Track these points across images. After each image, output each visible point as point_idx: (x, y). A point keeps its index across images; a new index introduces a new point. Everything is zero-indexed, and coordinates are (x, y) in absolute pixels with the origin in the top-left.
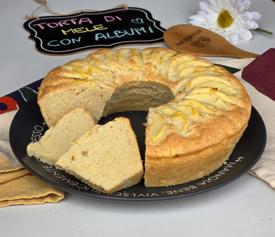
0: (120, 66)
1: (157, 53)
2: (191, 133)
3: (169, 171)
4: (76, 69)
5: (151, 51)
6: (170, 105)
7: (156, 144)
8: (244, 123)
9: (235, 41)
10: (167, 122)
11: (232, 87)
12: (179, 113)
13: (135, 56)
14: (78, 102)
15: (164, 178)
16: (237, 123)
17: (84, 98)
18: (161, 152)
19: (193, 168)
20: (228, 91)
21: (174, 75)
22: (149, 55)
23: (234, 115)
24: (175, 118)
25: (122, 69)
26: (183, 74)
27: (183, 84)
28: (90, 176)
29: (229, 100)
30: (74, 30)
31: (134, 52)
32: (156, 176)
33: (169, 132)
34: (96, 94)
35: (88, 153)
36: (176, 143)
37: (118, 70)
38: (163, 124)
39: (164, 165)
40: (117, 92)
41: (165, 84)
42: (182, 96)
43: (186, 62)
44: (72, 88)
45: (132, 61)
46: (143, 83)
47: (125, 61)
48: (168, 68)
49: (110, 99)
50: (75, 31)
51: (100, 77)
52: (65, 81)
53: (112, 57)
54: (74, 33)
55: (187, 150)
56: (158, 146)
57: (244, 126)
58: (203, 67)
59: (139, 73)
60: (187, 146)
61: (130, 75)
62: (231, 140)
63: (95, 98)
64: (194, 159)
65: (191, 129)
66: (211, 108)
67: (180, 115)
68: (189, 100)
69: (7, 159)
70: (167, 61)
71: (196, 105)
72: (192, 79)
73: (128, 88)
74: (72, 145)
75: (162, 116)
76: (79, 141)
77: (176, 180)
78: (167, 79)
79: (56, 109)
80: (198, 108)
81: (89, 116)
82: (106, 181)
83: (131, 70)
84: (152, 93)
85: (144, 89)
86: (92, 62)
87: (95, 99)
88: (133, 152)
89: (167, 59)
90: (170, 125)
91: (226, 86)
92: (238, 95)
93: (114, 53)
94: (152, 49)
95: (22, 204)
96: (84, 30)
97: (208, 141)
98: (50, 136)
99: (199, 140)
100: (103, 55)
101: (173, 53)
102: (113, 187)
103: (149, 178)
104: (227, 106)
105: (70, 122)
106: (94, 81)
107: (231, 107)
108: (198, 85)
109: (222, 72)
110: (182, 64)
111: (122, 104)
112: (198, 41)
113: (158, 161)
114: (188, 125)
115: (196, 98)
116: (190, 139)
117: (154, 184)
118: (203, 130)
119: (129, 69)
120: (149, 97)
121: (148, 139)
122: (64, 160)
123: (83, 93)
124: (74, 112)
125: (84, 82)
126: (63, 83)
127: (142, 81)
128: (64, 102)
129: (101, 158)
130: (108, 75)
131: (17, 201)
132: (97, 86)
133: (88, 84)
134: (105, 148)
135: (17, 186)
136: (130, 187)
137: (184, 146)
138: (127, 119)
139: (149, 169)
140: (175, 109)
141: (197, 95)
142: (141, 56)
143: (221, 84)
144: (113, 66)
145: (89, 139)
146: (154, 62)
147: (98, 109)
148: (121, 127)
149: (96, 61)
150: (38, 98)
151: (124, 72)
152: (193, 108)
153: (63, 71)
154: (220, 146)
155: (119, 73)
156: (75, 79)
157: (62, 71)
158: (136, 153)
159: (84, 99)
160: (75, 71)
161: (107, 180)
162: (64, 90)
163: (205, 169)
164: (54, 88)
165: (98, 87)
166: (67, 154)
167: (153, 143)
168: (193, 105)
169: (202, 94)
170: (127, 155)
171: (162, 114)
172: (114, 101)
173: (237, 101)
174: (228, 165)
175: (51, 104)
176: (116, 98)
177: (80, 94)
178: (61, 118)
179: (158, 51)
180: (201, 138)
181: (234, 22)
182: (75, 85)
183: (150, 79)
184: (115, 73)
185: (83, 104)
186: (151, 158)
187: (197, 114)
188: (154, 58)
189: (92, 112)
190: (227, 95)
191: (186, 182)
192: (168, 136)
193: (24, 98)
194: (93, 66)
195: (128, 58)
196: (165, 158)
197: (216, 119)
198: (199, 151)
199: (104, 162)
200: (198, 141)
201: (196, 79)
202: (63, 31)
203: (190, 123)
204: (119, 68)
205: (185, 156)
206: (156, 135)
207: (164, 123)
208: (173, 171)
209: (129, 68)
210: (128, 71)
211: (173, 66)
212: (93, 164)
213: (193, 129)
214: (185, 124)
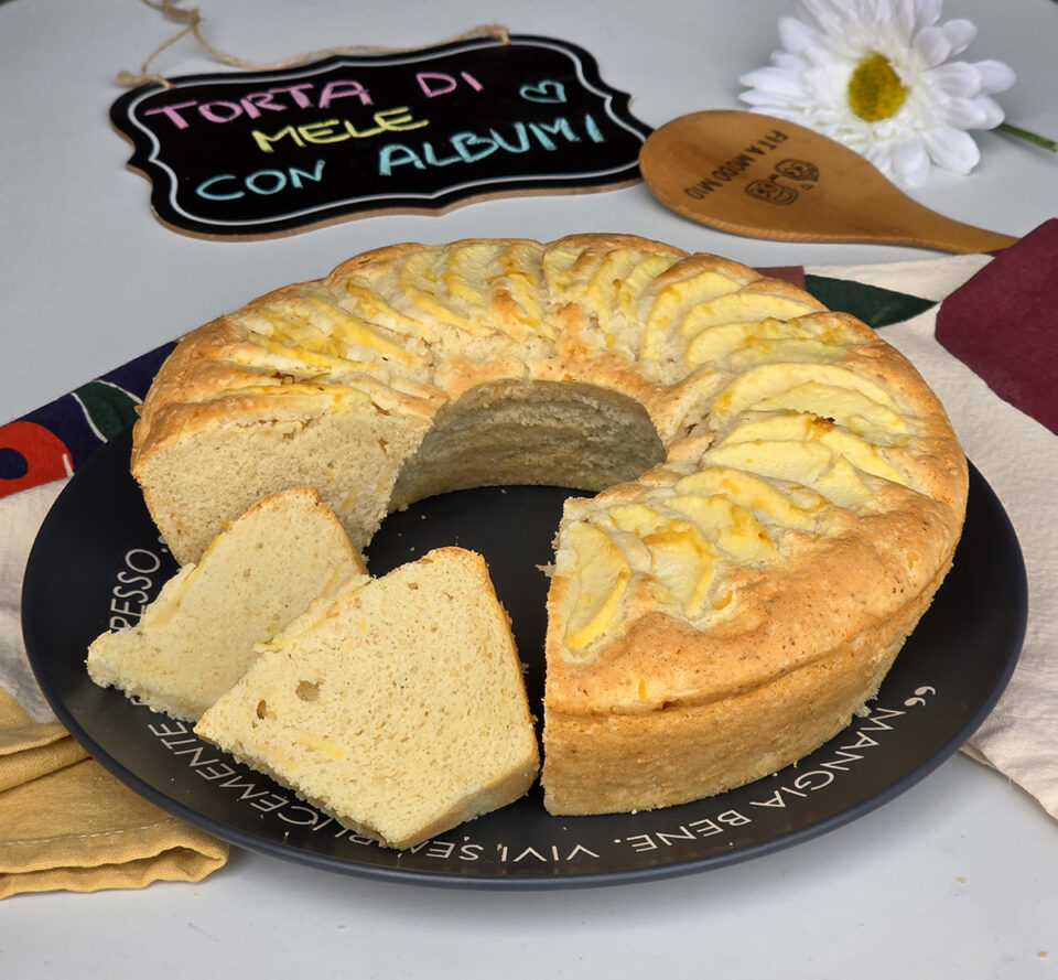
0: (456, 321)
1: (603, 264)
2: (726, 613)
3: (639, 761)
4: (286, 331)
5: (579, 251)
6: (648, 489)
7: (587, 660)
8: (937, 563)
9: (912, 178)
10: (629, 564)
11: (894, 407)
12: (680, 528)
13: (517, 277)
14: (289, 466)
15: (620, 786)
16: (911, 566)
17: (312, 451)
18: (606, 693)
19: (735, 746)
20: (875, 425)
21: (667, 355)
22: (570, 272)
23: (897, 533)
24: (665, 549)
25: (461, 329)
26: (702, 351)
27: (701, 395)
28: (329, 784)
29: (879, 467)
30: (302, 130)
31: (512, 257)
32: (588, 778)
33: (638, 609)
34: (362, 435)
35: (320, 686)
36: (666, 654)
37: (448, 334)
38: (617, 574)
39: (619, 740)
40: (445, 423)
41: (630, 393)
42: (695, 448)
43: (714, 298)
44: (267, 416)
45: (504, 298)
46: (544, 388)
47: (476, 296)
48: (642, 325)
49: (414, 455)
50: (303, 135)
51: (378, 365)
52: (240, 384)
53: (426, 277)
54: (300, 143)
55: (707, 683)
56: (592, 669)
57: (937, 573)
58: (783, 322)
59: (529, 348)
60: (710, 668)
61: (492, 358)
62: (885, 634)
63: (357, 452)
64: (735, 713)
65: (725, 596)
66: (808, 503)
67: (682, 535)
68: (721, 469)
69: (13, 692)
70: (640, 298)
71: (748, 491)
72: (735, 373)
73: (486, 406)
74: (260, 655)
75: (614, 541)
76: (287, 641)
77: (667, 792)
78: (638, 372)
79: (204, 493)
80: (754, 507)
81: (332, 527)
82: (389, 803)
83: (498, 333)
84: (582, 424)
85: (551, 407)
86: (349, 302)
87: (355, 453)
88: (498, 687)
89: (639, 289)
90: (643, 581)
91: (869, 404)
92: (914, 443)
93: (436, 262)
94: (584, 243)
95: (62, 887)
96: (340, 130)
97: (793, 644)
98: (178, 605)
99: (755, 644)
100: (389, 270)
101: (667, 258)
102: (419, 829)
103: (561, 786)
104: (872, 495)
105: (261, 546)
106: (353, 384)
107: (888, 499)
108: (759, 403)
109: (855, 339)
110: (699, 311)
111: (466, 462)
112: (773, 177)
113: (595, 725)
114: (713, 577)
115: (749, 461)
116: (719, 639)
117: (580, 805)
118: (772, 601)
119: (494, 332)
120: (571, 438)
121: (553, 636)
122: (225, 718)
123: (311, 432)
124: (276, 509)
125: (314, 390)
126: (234, 393)
127: (542, 379)
128: (237, 468)
129: (372, 709)
130: (409, 357)
131: (43, 878)
132: (362, 404)
133: (326, 400)
134: (388, 667)
135: (45, 810)
136: (488, 814)
137: (697, 668)
138: (473, 554)
139: (559, 752)
140: (664, 510)
141: (755, 446)
142: (542, 272)
143: (849, 398)
144: (428, 321)
145: (328, 633)
146: (592, 299)
147: (369, 493)
148: (450, 587)
149: (363, 296)
150: (134, 450)
151: (473, 341)
152: (734, 508)
153: (233, 341)
154: (841, 659)
155: (451, 346)
156: (278, 375)
157: (228, 342)
158: (509, 689)
159: (315, 457)
160: (278, 341)
161: (393, 798)
162: (234, 422)
163: (782, 746)
164: (196, 414)
165: (368, 411)
166: (238, 691)
167: (573, 652)
168: (736, 491)
169: (771, 444)
170: (474, 697)
171: (614, 529)
172: (435, 452)
173: (911, 470)
174: (874, 720)
175: (185, 475)
176: (443, 441)
177: (297, 439)
178: (224, 529)
179: (608, 254)
180: (765, 634)
181: (910, 101)
182: (278, 401)
183: (572, 374)
184: (438, 346)
185: (311, 472)
186: (565, 715)
187: (751, 533)
188: (590, 283)
189: (347, 501)
190: (873, 446)
191: (707, 795)
192: (633, 628)
193: (92, 425)
194: (351, 317)
195: (489, 284)
196: (621, 715)
197: (824, 552)
198: (755, 686)
199: (384, 724)
200: (751, 646)
201: (750, 375)
202: (260, 138)
203: (723, 569)
204: (454, 327)
205: (700, 705)
206: (587, 622)
207: (620, 569)
208: (655, 761)
209: (490, 328)
210: (486, 337)
211: (665, 317)
212: (341, 735)
213: (734, 597)
214: (702, 571)
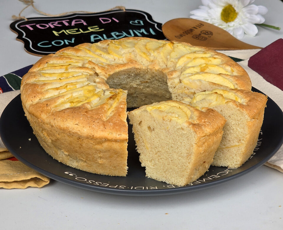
9: (239, 36)
112: (200, 34)
181: (238, 17)
